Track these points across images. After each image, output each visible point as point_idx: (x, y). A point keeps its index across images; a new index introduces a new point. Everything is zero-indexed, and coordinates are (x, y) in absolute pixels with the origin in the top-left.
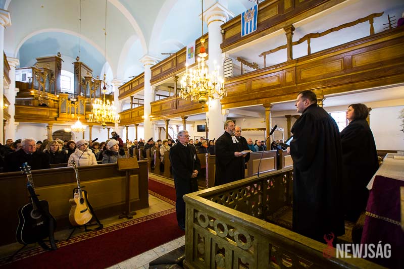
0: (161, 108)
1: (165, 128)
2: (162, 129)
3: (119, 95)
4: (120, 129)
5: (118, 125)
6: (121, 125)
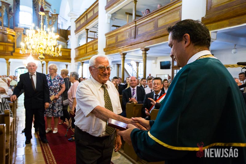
0: (117, 39)
1: (122, 63)
2: (120, 66)
3: (75, 29)
4: (76, 65)
5: (74, 61)
6: (77, 61)
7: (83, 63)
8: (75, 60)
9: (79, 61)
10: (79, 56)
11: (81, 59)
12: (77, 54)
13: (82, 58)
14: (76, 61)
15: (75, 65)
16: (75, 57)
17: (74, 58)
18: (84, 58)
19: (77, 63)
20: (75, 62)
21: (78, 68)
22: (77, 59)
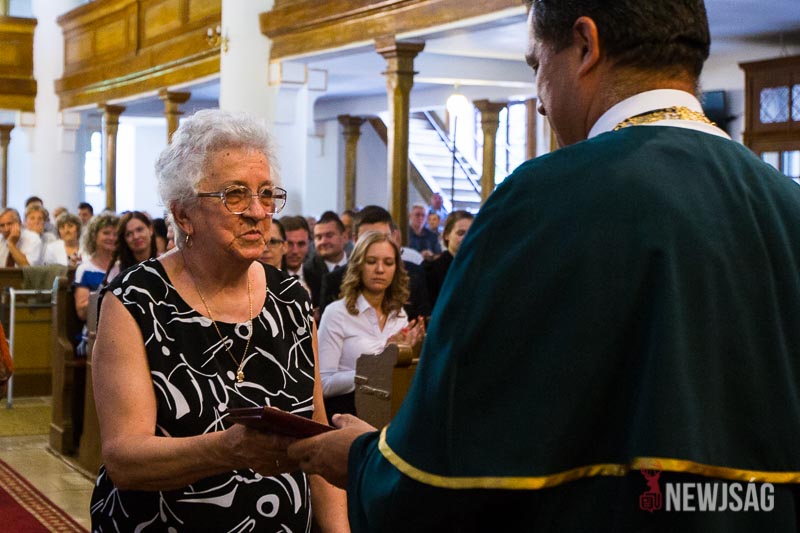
1: (387, 117)
2: (366, 129)
4: (67, 129)
5: (55, 100)
6: (75, 103)
7: (116, 111)
8: (57, 92)
9: (91, 99)
10: (91, 69)
11: (103, 86)
12: (75, 55)
13: (106, 82)
14: (67, 99)
15: (61, 129)
16: (58, 72)
17: (57, 82)
18: (120, 81)
19: (73, 117)
20: (62, 106)
21: (83, 147)
22: (71, 86)
